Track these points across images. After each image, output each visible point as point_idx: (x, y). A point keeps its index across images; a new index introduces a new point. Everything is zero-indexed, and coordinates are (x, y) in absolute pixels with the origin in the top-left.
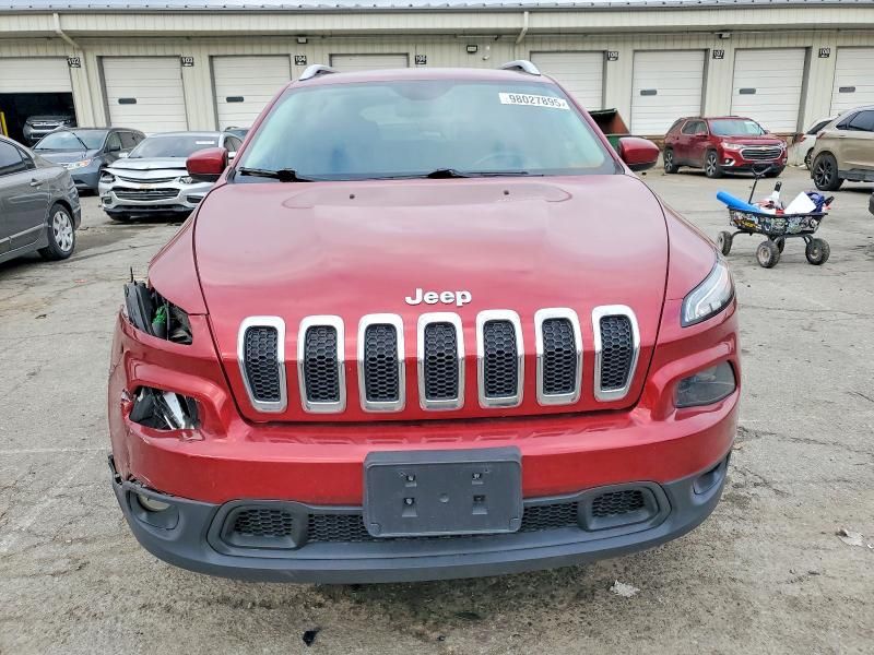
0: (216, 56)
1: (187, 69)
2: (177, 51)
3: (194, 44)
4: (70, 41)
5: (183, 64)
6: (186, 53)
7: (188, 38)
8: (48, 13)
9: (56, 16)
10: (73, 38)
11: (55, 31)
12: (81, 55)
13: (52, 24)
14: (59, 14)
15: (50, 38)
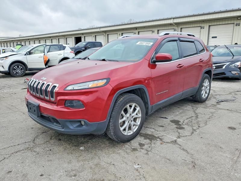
0: (211, 26)
1: (202, 30)
2: (200, 25)
3: (205, 23)
4: (175, 25)
5: (201, 28)
6: (202, 25)
7: (203, 21)
8: (170, 19)
9: (172, 19)
10: (175, 24)
11: (171, 23)
12: (177, 28)
13: (171, 21)
14: (173, 19)
15: (171, 25)
